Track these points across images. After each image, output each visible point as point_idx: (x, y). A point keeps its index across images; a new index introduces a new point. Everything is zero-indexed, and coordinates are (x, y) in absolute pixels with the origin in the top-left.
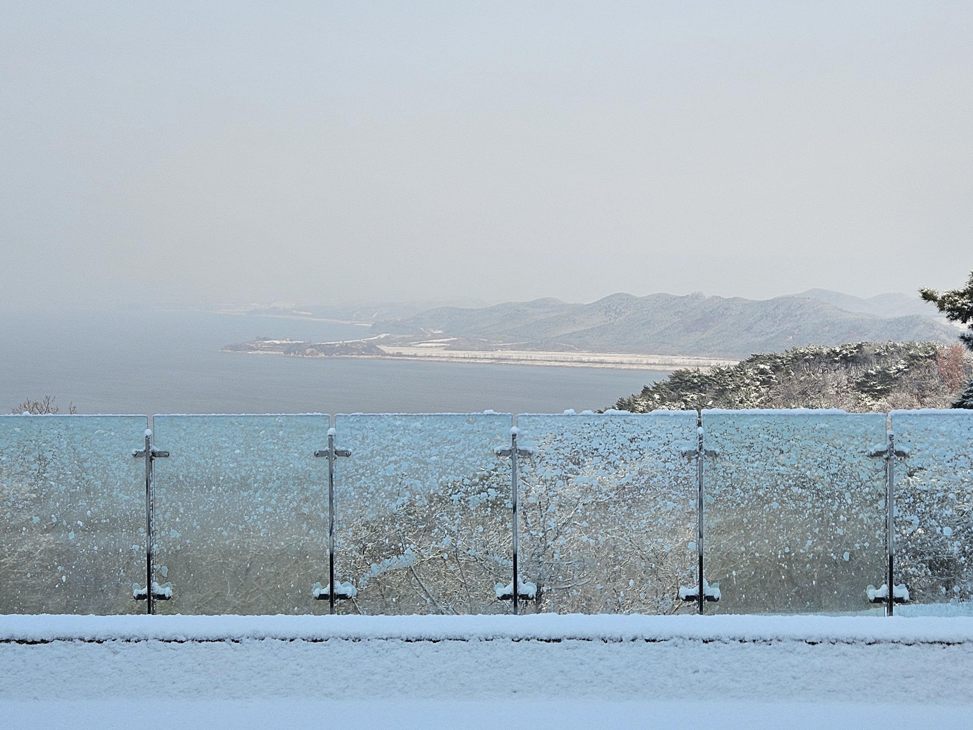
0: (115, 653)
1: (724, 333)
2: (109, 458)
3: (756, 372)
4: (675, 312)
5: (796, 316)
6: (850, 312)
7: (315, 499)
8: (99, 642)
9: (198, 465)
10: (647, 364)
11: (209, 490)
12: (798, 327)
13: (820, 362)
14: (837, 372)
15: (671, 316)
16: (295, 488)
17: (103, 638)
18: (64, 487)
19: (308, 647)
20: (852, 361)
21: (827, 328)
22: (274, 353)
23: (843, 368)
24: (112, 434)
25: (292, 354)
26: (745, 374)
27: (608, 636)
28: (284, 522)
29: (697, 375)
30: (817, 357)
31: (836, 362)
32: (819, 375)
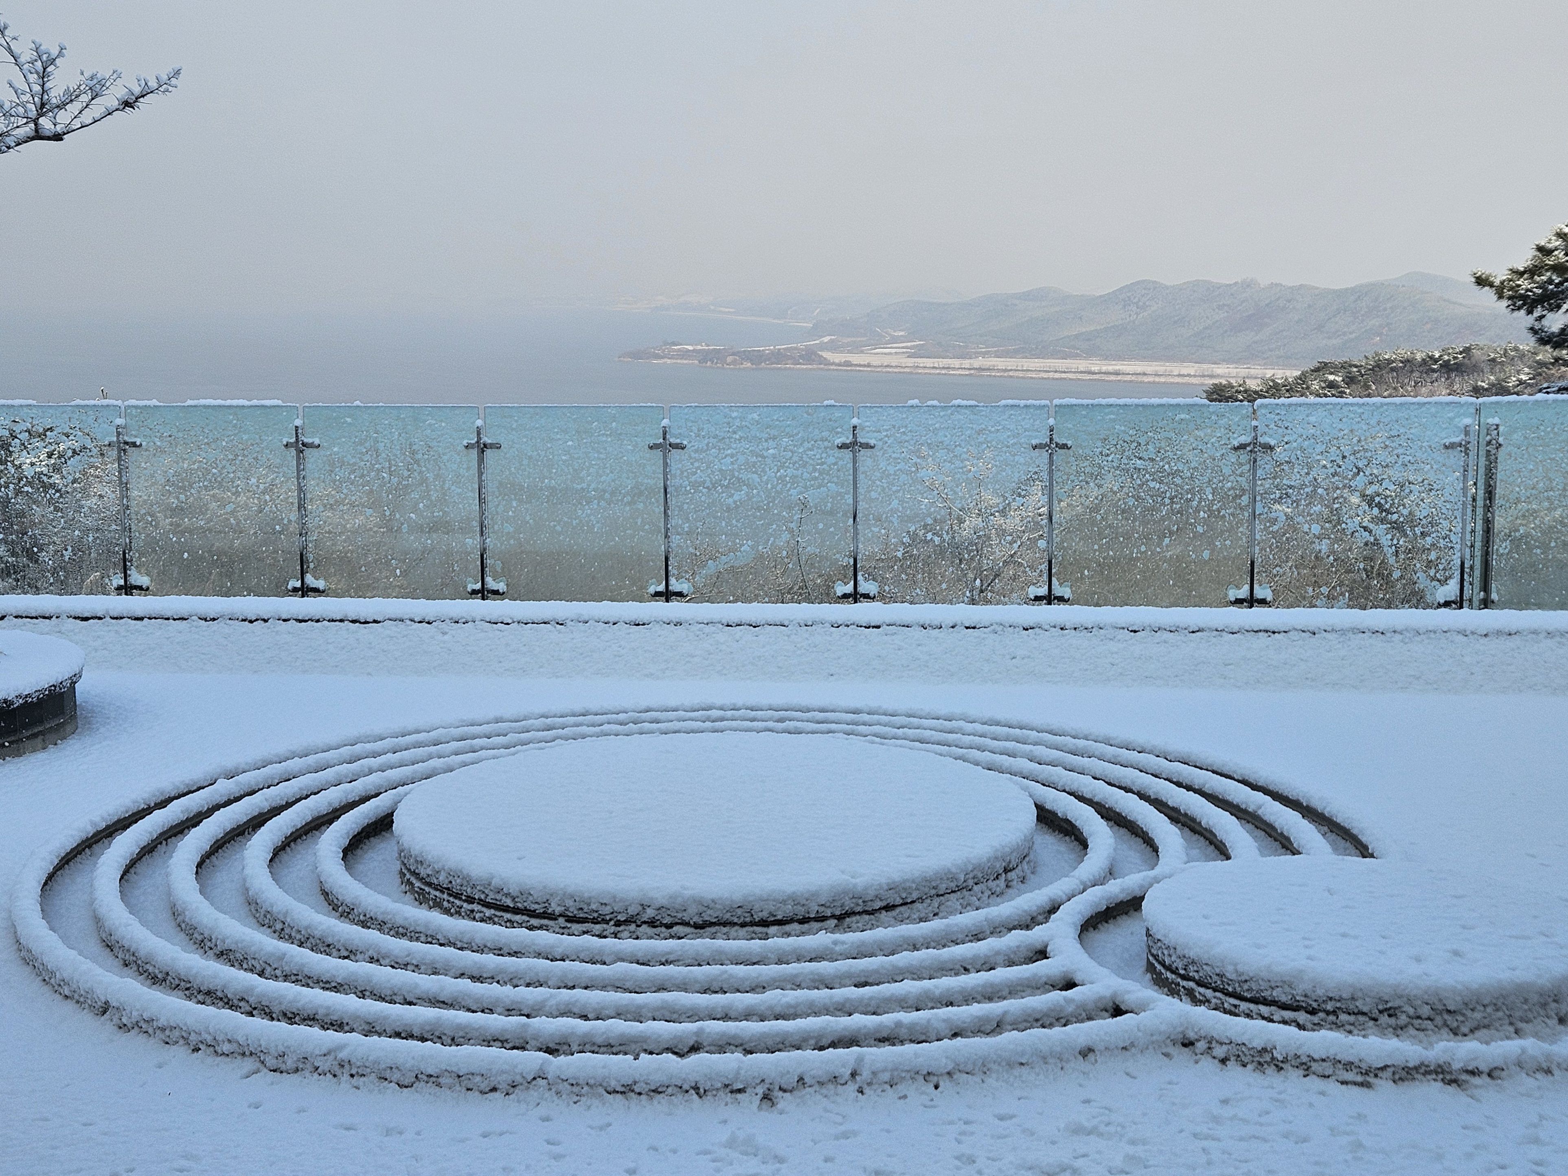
0: (444, 633)
1: (1285, 333)
2: (440, 449)
3: (1323, 385)
4: (1219, 306)
5: (1385, 310)
6: (1461, 304)
7: (650, 493)
8: (429, 623)
9: (530, 457)
10: (1179, 375)
11: (542, 483)
12: (1388, 324)
13: (1412, 372)
14: (1436, 384)
15: (1214, 310)
16: (629, 481)
17: (432, 619)
18: (396, 479)
19: (631, 630)
20: (1457, 370)
21: (1429, 326)
22: (685, 362)
23: (1443, 380)
24: (443, 424)
25: (709, 363)
26: (1308, 388)
27: (927, 623)
28: (619, 517)
29: (1242, 389)
30: (1408, 365)
31: (1434, 371)
32: (1409, 389)
